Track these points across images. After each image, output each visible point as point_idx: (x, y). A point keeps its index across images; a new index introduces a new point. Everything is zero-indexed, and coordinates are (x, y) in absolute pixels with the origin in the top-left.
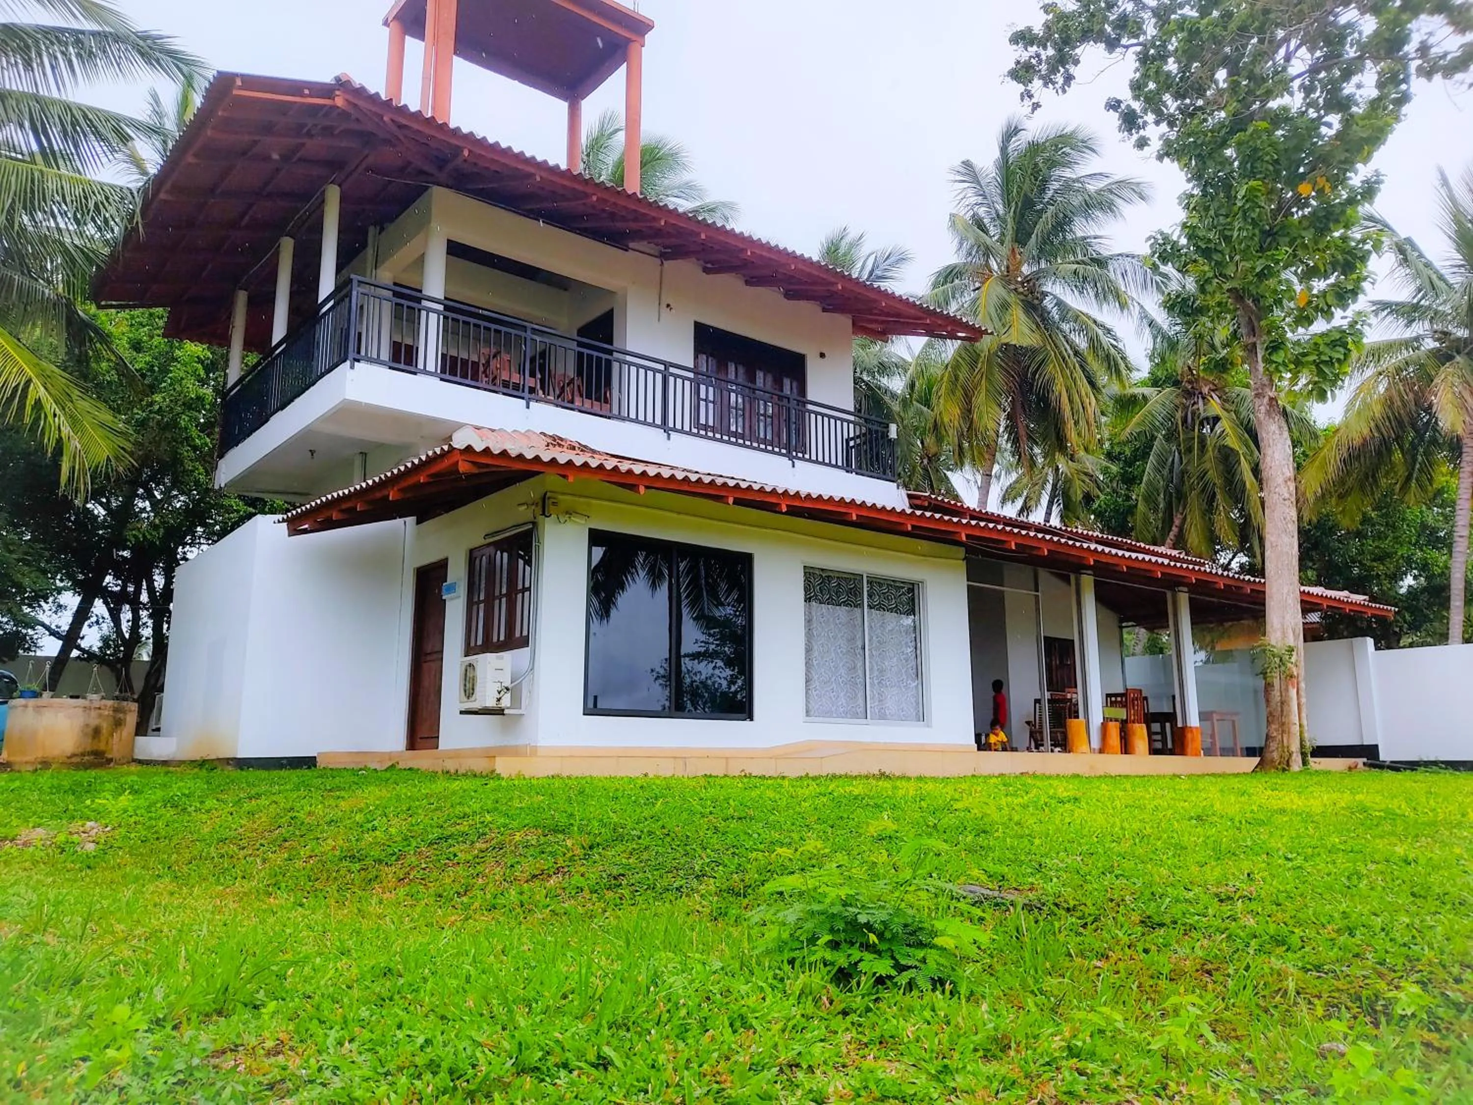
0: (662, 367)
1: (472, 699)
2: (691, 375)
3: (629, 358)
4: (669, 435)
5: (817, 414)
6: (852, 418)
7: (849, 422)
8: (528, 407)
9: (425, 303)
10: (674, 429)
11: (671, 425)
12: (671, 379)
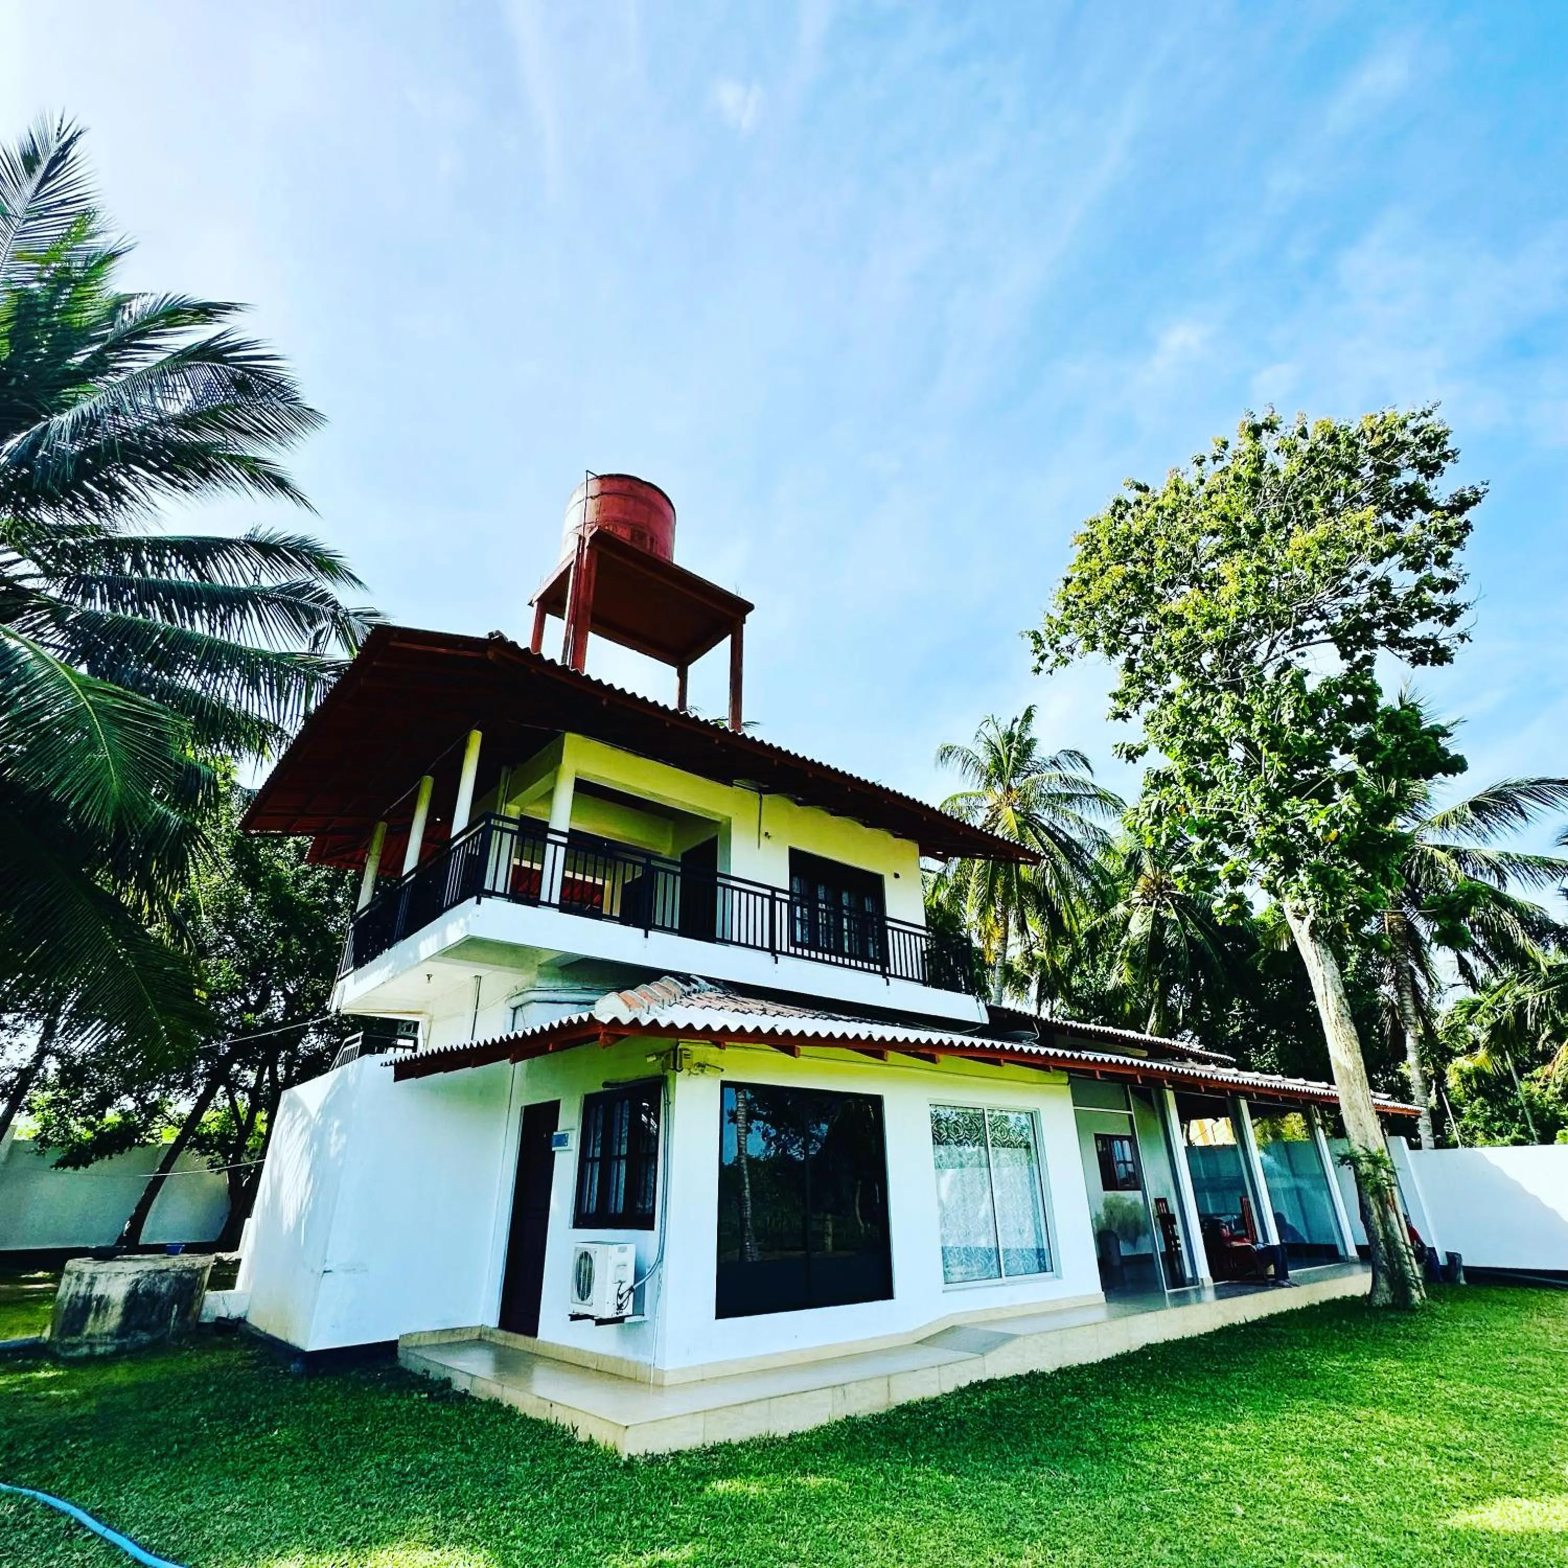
0: (768, 892)
1: (588, 1301)
2: (787, 897)
3: (733, 883)
4: (776, 959)
5: (893, 929)
6: (923, 932)
7: (921, 936)
8: (646, 936)
9: (551, 836)
10: (781, 952)
11: (778, 948)
12: (778, 903)
